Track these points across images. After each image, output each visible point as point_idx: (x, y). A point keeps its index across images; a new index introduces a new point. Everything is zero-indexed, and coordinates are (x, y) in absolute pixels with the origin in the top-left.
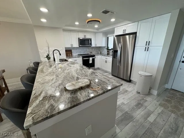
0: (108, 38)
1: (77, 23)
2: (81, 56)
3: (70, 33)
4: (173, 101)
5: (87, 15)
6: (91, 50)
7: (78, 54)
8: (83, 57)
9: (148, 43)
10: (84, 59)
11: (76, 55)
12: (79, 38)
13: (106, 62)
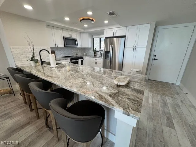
0: (93, 39)
1: (67, 19)
2: (69, 58)
3: (53, 30)
4: (154, 87)
5: (87, 12)
6: (76, 51)
7: (62, 56)
8: (71, 59)
9: (135, 45)
10: (73, 61)
11: (60, 57)
12: (64, 37)
13: (96, 63)
